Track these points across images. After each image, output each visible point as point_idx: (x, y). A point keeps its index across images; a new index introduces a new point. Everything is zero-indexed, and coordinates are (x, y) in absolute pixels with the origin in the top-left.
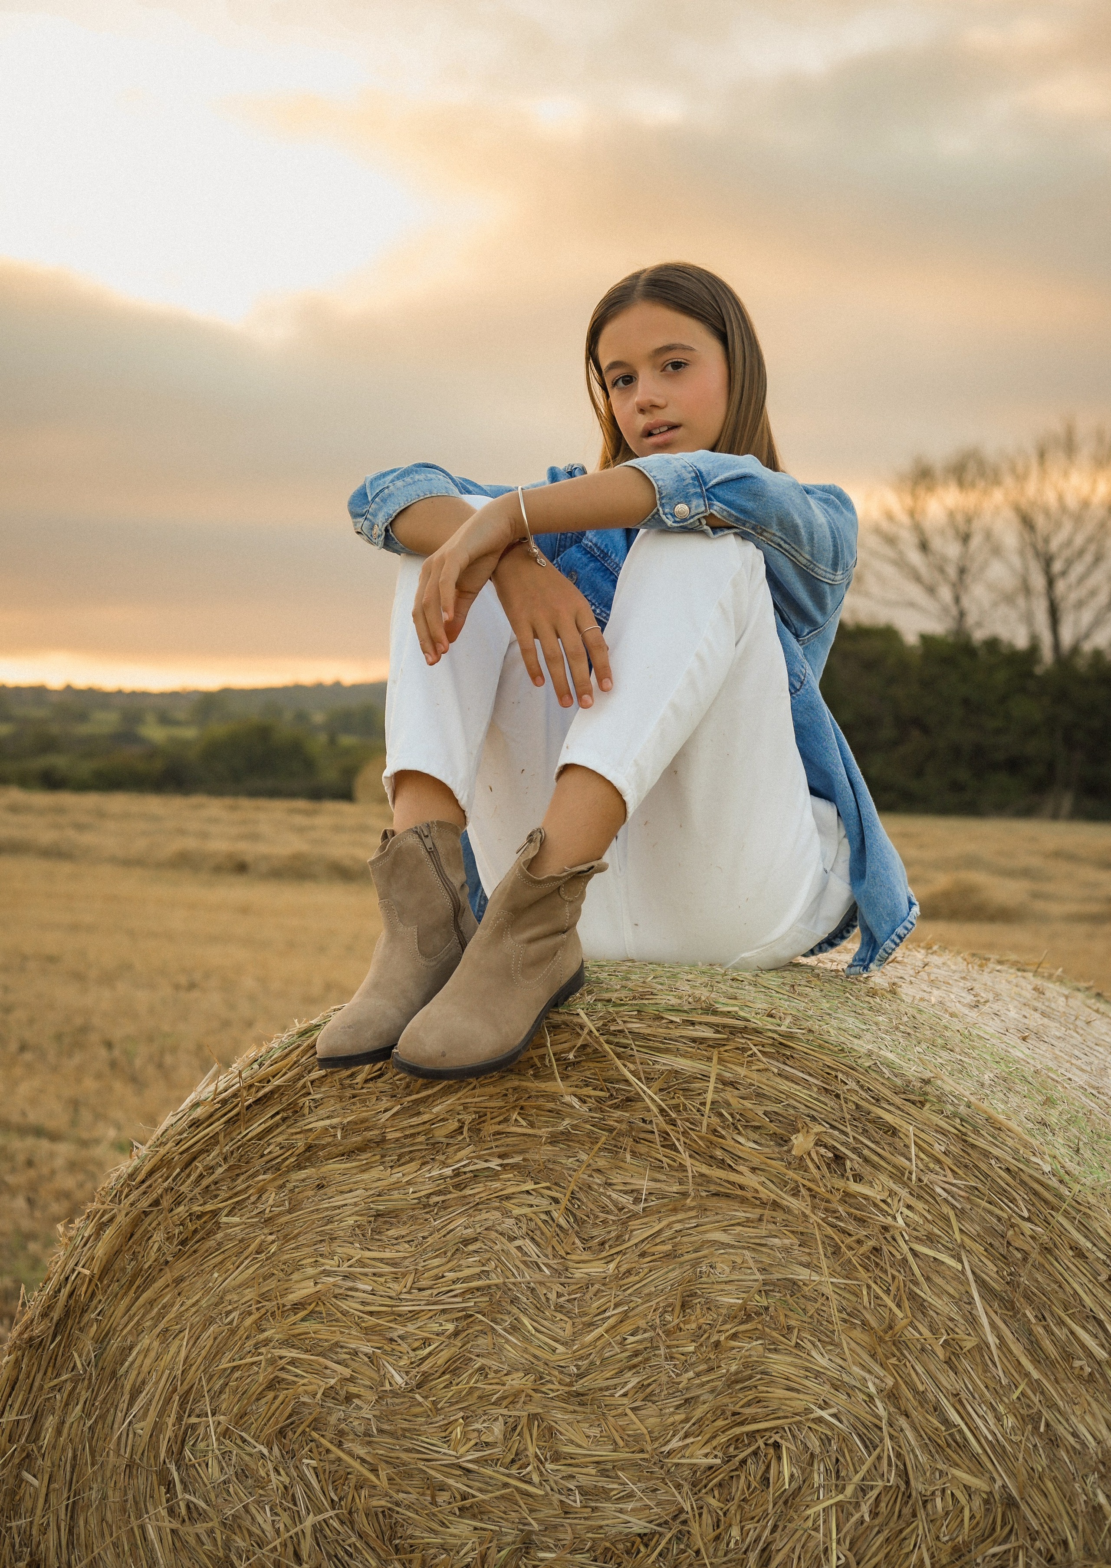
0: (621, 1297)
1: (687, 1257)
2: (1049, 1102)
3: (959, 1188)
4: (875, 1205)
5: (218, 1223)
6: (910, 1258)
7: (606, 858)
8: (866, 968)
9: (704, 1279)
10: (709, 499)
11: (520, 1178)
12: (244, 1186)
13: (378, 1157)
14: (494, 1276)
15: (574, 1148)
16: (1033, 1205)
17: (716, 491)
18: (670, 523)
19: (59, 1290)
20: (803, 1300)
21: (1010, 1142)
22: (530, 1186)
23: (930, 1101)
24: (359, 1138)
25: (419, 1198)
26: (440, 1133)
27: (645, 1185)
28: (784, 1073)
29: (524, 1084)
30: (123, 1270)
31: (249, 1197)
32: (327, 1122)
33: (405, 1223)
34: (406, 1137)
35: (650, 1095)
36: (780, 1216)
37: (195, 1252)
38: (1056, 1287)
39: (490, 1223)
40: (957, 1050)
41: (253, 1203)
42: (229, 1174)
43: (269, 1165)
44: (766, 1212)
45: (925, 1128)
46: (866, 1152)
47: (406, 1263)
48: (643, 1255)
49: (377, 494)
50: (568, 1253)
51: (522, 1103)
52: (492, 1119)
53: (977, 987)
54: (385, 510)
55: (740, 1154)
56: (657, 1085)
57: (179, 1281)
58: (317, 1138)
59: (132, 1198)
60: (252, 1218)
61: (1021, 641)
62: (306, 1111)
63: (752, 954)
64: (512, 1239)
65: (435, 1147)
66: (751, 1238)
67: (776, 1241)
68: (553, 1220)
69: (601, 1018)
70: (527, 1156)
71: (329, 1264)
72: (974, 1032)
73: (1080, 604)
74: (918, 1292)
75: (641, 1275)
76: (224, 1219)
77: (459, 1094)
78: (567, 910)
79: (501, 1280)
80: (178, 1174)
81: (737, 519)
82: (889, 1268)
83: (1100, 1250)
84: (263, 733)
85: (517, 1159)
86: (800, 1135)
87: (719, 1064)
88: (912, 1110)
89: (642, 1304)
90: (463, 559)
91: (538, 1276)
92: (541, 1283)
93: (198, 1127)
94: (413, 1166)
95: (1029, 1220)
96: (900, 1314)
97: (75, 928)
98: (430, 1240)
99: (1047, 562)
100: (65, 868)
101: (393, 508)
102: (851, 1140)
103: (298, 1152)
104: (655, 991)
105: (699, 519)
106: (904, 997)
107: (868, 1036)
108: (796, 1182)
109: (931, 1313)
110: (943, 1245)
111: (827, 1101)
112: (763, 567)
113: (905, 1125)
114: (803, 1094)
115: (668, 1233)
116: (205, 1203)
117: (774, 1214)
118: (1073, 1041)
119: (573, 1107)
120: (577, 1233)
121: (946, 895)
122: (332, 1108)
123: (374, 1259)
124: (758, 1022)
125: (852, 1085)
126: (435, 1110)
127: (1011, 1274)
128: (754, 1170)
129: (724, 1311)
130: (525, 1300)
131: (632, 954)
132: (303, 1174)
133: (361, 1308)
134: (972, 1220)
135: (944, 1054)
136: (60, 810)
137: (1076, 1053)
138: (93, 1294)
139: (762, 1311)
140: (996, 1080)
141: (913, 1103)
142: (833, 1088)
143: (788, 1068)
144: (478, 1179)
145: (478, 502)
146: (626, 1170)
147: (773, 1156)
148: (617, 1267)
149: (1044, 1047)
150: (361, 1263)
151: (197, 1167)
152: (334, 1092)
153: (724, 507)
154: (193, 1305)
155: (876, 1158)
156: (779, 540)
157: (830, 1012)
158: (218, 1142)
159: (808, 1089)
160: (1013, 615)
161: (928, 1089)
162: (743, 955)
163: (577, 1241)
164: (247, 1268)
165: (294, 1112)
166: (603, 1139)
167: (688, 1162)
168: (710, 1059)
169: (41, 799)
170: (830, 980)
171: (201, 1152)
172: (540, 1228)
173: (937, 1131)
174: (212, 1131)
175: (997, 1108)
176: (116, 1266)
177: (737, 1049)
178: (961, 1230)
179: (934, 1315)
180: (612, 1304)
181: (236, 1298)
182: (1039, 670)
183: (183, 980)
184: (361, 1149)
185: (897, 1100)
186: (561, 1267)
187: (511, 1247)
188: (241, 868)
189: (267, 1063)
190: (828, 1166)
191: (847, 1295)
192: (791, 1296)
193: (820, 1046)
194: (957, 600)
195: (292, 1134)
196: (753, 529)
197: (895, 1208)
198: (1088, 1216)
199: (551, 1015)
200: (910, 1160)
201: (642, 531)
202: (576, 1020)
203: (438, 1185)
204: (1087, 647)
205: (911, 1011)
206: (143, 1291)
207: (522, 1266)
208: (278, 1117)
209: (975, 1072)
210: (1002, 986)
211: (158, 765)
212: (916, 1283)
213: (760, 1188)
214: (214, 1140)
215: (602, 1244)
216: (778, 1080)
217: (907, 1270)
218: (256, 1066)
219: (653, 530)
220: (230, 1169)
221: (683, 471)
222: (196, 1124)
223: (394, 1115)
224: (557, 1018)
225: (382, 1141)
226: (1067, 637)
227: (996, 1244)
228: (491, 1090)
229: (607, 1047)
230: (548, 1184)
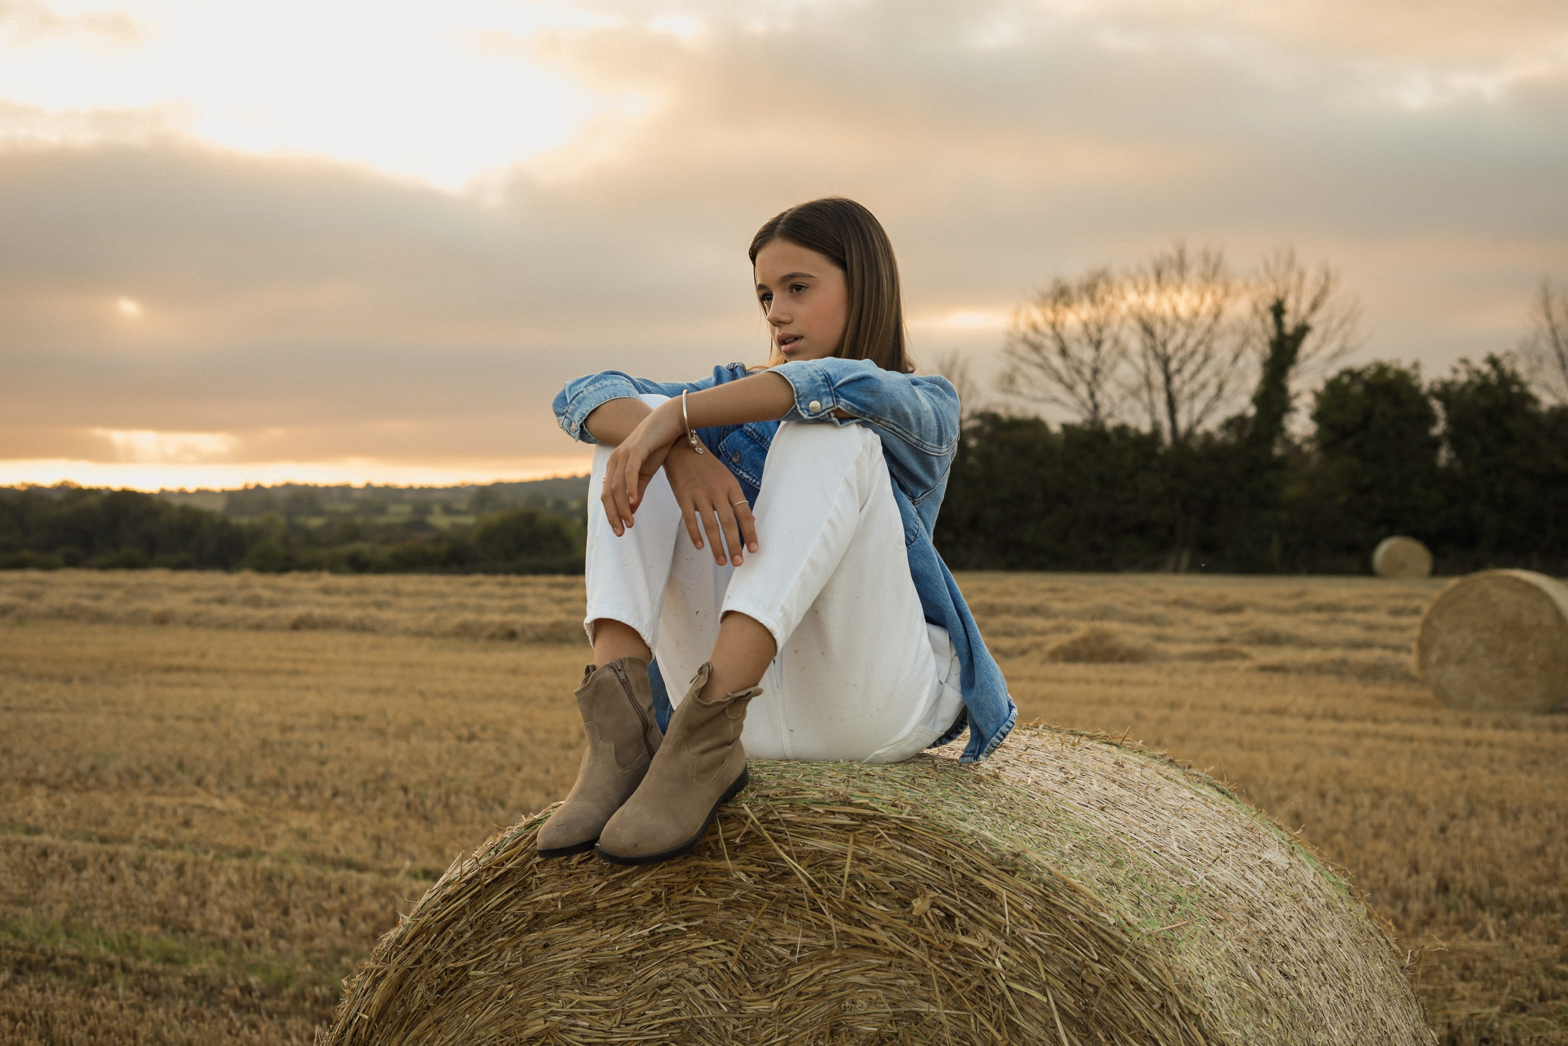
0: (783, 1028)
1: (833, 996)
2: (1117, 864)
3: (1044, 938)
4: (979, 953)
5: (467, 976)
6: (1007, 993)
7: (760, 685)
8: (976, 758)
9: (848, 1012)
10: (836, 397)
11: (702, 937)
12: (487, 946)
13: (590, 922)
14: (684, 1013)
15: (744, 912)
16: (1102, 950)
17: (842, 390)
18: (805, 416)
19: (345, 1031)
20: (924, 1028)
21: (1083, 901)
22: (709, 943)
23: (1020, 871)
24: (575, 908)
25: (623, 954)
26: (639, 902)
27: (800, 940)
28: (905, 851)
29: (703, 863)
30: (395, 1013)
31: (491, 955)
32: (550, 896)
33: (613, 973)
34: (612, 906)
35: (801, 870)
36: (905, 962)
37: (451, 998)
38: (1120, 1013)
39: (679, 972)
40: (1045, 824)
41: (495, 960)
42: (475, 937)
43: (505, 930)
44: (894, 959)
45: (1017, 892)
46: (971, 911)
47: (616, 1004)
48: (799, 994)
49: (574, 398)
50: (741, 995)
51: (701, 878)
52: (678, 891)
53: (1068, 765)
54: (580, 410)
55: (872, 915)
56: (805, 862)
57: (438, 1021)
58: (543, 908)
59: (399, 958)
60: (494, 971)
61: (1146, 428)
62: (534, 886)
63: (883, 752)
64: (696, 984)
65: (634, 913)
66: (883, 979)
67: (903, 981)
68: (729, 969)
69: (761, 810)
70: (707, 919)
71: (555, 1007)
72: (1060, 806)
73: (1193, 396)
74: (1014, 1019)
75: (799, 1010)
76: (472, 973)
77: (652, 872)
78: (731, 726)
79: (690, 1017)
80: (435, 938)
81: (859, 412)
82: (990, 1001)
83: (1154, 984)
84: (529, 519)
85: (699, 922)
86: (919, 899)
87: (854, 844)
88: (1006, 877)
89: (800, 1033)
90: (643, 452)
91: (718, 1013)
92: (721, 1018)
93: (449, 901)
94: (618, 928)
95: (1098, 962)
96: (999, 1037)
97: (377, 691)
98: (633, 986)
99: (1165, 361)
100: (369, 639)
101: (586, 409)
102: (958, 902)
103: (528, 919)
104: (804, 788)
105: (829, 413)
106: (1005, 781)
107: (972, 818)
108: (917, 936)
109: (1025, 1035)
110: (1032, 983)
111: (939, 873)
112: (880, 448)
113: (1000, 889)
114: (921, 867)
115: (818, 977)
116: (457, 961)
117: (900, 960)
118: (1144, 807)
119: (742, 881)
120: (748, 979)
121: (1085, 640)
122: (554, 885)
123: (590, 1002)
124: (886, 811)
125: (959, 859)
126: (634, 885)
127: (1086, 1004)
128: (883, 927)
129: (863, 1037)
130: (709, 1031)
131: (789, 753)
132: (533, 936)
133: (581, 1040)
134: (1054, 963)
135: (1033, 830)
136: (364, 591)
137: (1145, 817)
138: (372, 1033)
139: (893, 1036)
140: (1074, 848)
141: (1007, 872)
142: (944, 862)
143: (908, 847)
144: (669, 938)
145: (655, 402)
146: (784, 929)
147: (898, 916)
148: (780, 1004)
149: (1119, 814)
150: (580, 1005)
151: (450, 933)
152: (555, 871)
153: (849, 403)
154: (451, 1040)
155: (978, 916)
156: (892, 426)
157: (942, 799)
158: (465, 913)
159: (924, 863)
160: (1139, 406)
161: (1018, 861)
162: (877, 752)
163: (748, 985)
164: (491, 1010)
165: (524, 888)
166: (765, 905)
167: (832, 922)
168: (847, 841)
169: (349, 581)
170: (945, 770)
171: (454, 919)
172: (718, 976)
173: (1025, 894)
174: (460, 904)
175: (1074, 873)
176: (389, 1011)
177: (869, 832)
178: (1046, 971)
179: (1027, 1037)
180: (776, 1034)
181: (483, 1033)
182: (1160, 451)
183: (464, 732)
184: (577, 916)
185: (994, 870)
186: (736, 1006)
187: (696, 990)
188: (511, 635)
189: (502, 850)
190: (941, 923)
191: (959, 1023)
192: (916, 1024)
193: (933, 829)
194: (1092, 395)
195: (524, 905)
196: (872, 418)
197: (994, 955)
198: (1145, 958)
199: (722, 809)
200: (1004, 916)
201: (783, 423)
202: (742, 812)
203: (638, 943)
204: (1199, 430)
205: (1009, 794)
206: (411, 1030)
207: (705, 1005)
208: (511, 893)
209: (1058, 843)
210: (1089, 763)
211: (444, 547)
212: (1012, 1013)
213: (889, 942)
214: (462, 911)
215: (768, 986)
216: (903, 857)
217: (1005, 1002)
218: (493, 853)
219: (792, 423)
220: (475, 933)
221: (815, 374)
222: (447, 899)
223: (602, 889)
224: (728, 812)
225: (593, 909)
226: (1183, 422)
227: (1074, 981)
228: (677, 868)
229: (766, 834)
230: (724, 941)
